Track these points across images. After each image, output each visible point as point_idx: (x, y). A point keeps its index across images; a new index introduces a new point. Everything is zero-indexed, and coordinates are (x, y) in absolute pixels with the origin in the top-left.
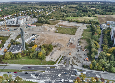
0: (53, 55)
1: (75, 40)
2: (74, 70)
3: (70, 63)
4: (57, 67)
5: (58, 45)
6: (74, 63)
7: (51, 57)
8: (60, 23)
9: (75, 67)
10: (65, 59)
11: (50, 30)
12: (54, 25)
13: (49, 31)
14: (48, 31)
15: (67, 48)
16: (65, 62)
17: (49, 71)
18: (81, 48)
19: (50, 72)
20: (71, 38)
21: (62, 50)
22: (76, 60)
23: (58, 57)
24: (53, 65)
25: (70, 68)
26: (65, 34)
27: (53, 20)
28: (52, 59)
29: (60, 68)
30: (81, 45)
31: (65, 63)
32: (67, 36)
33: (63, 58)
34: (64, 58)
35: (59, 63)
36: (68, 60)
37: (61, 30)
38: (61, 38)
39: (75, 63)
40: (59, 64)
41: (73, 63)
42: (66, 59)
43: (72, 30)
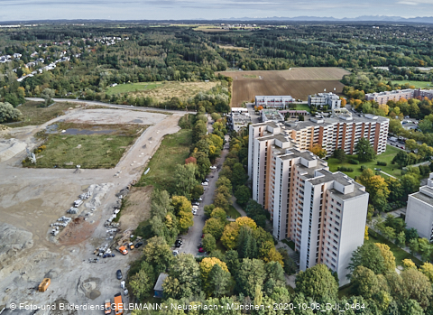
1: (103, 199)
8: (73, 111)
12: (35, 124)
15: (43, 250)
20: (86, 190)
26: (70, 167)
27: (43, 100)
30: (122, 218)
32: (75, 176)
37: (58, 152)
43: (112, 144)
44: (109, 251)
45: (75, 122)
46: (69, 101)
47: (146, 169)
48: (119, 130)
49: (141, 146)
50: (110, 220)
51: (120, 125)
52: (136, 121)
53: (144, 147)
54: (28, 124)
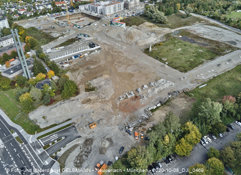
1: (160, 92)
10: (64, 134)
13: (134, 44)
14: (133, 41)
16: (56, 141)
20: (156, 81)
23: (61, 121)
26: (162, 61)
28: (44, 117)
31: (50, 144)
33: (66, 129)
34: (66, 131)
35: (38, 138)
36: (68, 139)
38: (135, 71)
42: (66, 137)
44: (131, 129)
45: (192, 32)
48: (213, 46)
50: (150, 109)
51: (217, 42)
52: (232, 42)
53: (219, 65)
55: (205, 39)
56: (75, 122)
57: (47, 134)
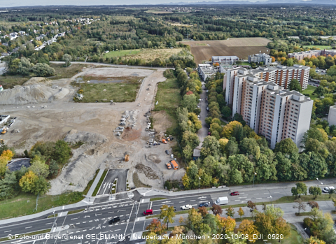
0: (73, 173)
1: (137, 118)
2: (143, 201)
3: (128, 185)
4: (89, 206)
5: (86, 138)
6: (140, 181)
7: (66, 180)
8: (87, 69)
9: (144, 192)
10: (112, 178)
11: (54, 97)
12: (66, 78)
13: (52, 99)
14: (47, 98)
15: (116, 143)
16: (114, 185)
17: (65, 224)
18: (156, 135)
19: (67, 227)
20: (124, 113)
21: (102, 152)
22: (145, 172)
23: (92, 176)
24: (78, 205)
25: (130, 200)
26: (105, 102)
27: (64, 63)
28: (70, 185)
29: (100, 208)
30: (155, 127)
31: (113, 189)
32: (113, 106)
33: (107, 175)
34: (109, 176)
35: (94, 194)
36: (121, 177)
37: (93, 92)
38: (94, 116)
39: (143, 182)
40: (94, 197)
41: (138, 183)
42: (117, 178)
43: (126, 89)
44: (155, 142)
46: (81, 63)
47: (156, 102)
48: (126, 80)
49: (145, 89)
50: (148, 128)
51: (125, 78)
52: (134, 74)
53: (148, 89)
54: (61, 77)
55: (113, 78)
56: (106, 168)
57: (97, 189)
